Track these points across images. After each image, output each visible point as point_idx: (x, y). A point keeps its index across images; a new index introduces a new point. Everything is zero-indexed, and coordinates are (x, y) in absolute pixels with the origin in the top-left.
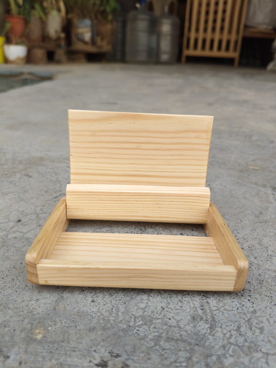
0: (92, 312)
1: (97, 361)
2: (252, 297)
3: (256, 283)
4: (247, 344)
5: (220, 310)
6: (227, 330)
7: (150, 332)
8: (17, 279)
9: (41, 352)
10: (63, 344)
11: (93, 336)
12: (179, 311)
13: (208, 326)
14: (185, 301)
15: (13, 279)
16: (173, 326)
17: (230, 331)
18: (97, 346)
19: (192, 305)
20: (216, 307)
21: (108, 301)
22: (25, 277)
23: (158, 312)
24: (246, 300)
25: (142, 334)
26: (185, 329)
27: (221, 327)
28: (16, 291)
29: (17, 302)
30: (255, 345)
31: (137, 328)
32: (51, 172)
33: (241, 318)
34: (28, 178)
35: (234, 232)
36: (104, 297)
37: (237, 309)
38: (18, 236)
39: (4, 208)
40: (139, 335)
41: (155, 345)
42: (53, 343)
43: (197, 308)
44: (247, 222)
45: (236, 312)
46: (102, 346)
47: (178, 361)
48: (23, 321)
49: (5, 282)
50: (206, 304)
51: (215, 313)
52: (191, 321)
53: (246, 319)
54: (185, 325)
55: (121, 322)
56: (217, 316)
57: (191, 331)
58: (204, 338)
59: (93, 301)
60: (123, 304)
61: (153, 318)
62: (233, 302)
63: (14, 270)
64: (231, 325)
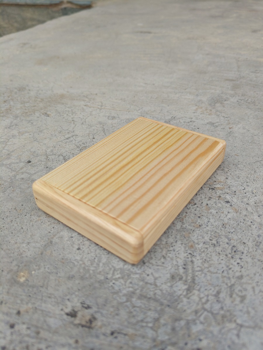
0: (76, 260)
1: (68, 310)
2: (242, 260)
3: (251, 244)
4: (222, 312)
5: (204, 271)
6: (204, 294)
7: (124, 287)
8: (15, 221)
9: (21, 295)
10: (42, 289)
11: (70, 284)
12: (160, 267)
13: (186, 287)
14: (169, 257)
15: (12, 221)
16: (149, 283)
17: (208, 296)
18: (72, 295)
19: (175, 263)
20: (200, 267)
21: (93, 250)
22: (23, 220)
23: (138, 266)
24: (235, 263)
25: (117, 288)
26: (161, 288)
27: (199, 290)
28: (12, 233)
29: (10, 244)
30: (231, 314)
31: (114, 281)
32: (69, 111)
33: (223, 282)
34: (45, 117)
35: (244, 185)
36: (90, 246)
37: (223, 272)
38: (25, 177)
39: (18, 148)
40: (113, 288)
41: (127, 301)
42: (33, 287)
43: (179, 266)
44: (261, 173)
45: (220, 275)
46: (76, 296)
47: (145, 320)
48: (12, 262)
49: (4, 223)
50: (190, 263)
51: (197, 273)
52: (168, 280)
53: (229, 285)
54: (162, 284)
55: (100, 273)
56: (198, 277)
57: (167, 291)
58: (178, 300)
59: (79, 249)
60: (107, 255)
61: (132, 272)
62: (220, 263)
63: (14, 211)
64: (211, 289)
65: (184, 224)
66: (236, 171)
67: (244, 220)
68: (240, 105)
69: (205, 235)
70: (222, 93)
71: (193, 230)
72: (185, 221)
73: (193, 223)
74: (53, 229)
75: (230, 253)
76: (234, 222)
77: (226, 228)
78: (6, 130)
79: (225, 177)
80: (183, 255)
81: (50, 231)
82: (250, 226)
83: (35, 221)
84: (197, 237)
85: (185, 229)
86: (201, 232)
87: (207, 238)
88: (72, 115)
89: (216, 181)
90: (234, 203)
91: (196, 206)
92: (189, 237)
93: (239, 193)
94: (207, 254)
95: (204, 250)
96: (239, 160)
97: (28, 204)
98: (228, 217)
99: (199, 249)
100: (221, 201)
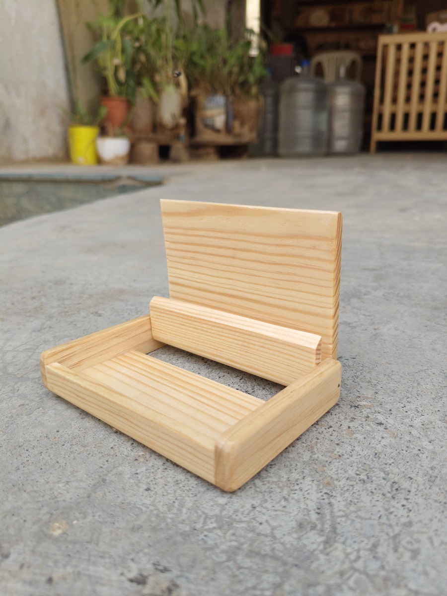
0: (144, 504)
1: (133, 574)
2: (410, 501)
3: (422, 480)
4: (383, 573)
5: (350, 517)
6: (353, 548)
7: (223, 540)
8: (46, 452)
9: (54, 555)
10: (89, 546)
11: (135, 538)
12: (280, 513)
13: (323, 539)
14: (293, 498)
15: (41, 453)
16: (263, 535)
17: (358, 551)
18: (138, 553)
20: (343, 511)
21: (171, 491)
22: (58, 451)
23: (244, 511)
24: (399, 506)
25: (211, 542)
26: (282, 541)
27: (344, 543)
28: (41, 469)
29: (38, 483)
30: (397, 576)
31: (206, 533)
32: (131, 310)
33: (382, 531)
34: (96, 317)
35: (403, 401)
36: (166, 485)
37: (380, 517)
40: (205, 542)
41: (228, 560)
42: (74, 543)
43: (310, 511)
44: (428, 385)
45: (376, 522)
46: (145, 554)
47: (260, 587)
48: (40, 509)
49: (29, 455)
50: (328, 507)
51: (339, 520)
52: (294, 530)
53: (392, 534)
54: (284, 535)
55: (183, 522)
56: (341, 525)
57: (292, 545)
58: (311, 557)
59: (148, 489)
60: (193, 497)
61: (235, 520)
62: (374, 506)
63: (45, 439)
64: (362, 541)
65: (315, 454)
66: (389, 383)
67: (407, 447)
68: (387, 300)
69: (348, 468)
70: (359, 286)
71: (329, 461)
72: (315, 450)
73: (329, 452)
74: (106, 463)
75: (389, 492)
76: (392, 450)
77: (379, 458)
78: (34, 334)
79: (373, 392)
80: (315, 496)
81: (102, 466)
82: (418, 455)
83: (77, 452)
84: (337, 471)
85: (317, 460)
86: (342, 464)
87: (351, 472)
88: (137, 314)
89: (359, 397)
90: (390, 425)
91: (331, 429)
92: (324, 471)
93: (396, 412)
94: (353, 493)
95: (348, 488)
96: (393, 370)
97: (66, 430)
98: (382, 444)
99: (340, 487)
100: (369, 423)
